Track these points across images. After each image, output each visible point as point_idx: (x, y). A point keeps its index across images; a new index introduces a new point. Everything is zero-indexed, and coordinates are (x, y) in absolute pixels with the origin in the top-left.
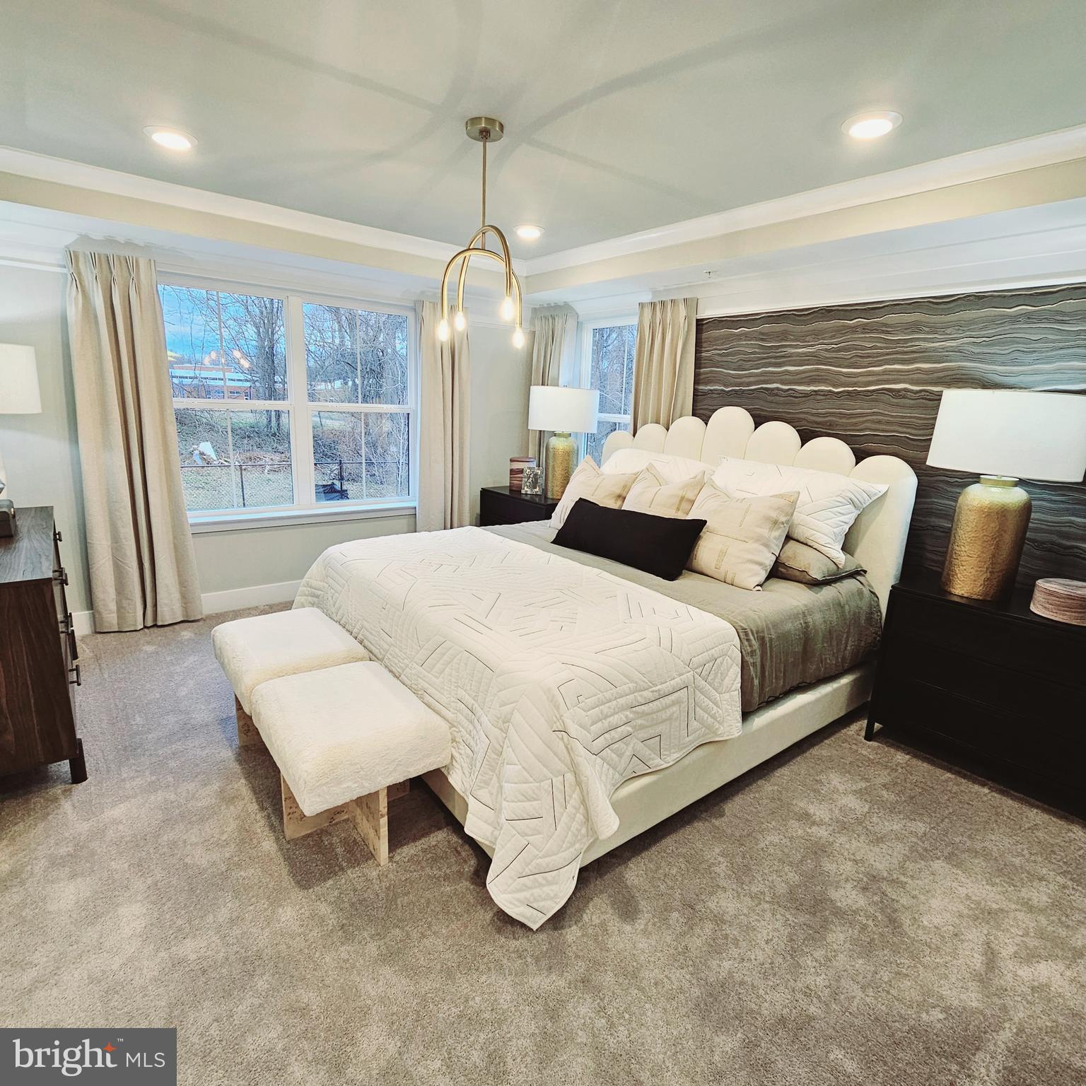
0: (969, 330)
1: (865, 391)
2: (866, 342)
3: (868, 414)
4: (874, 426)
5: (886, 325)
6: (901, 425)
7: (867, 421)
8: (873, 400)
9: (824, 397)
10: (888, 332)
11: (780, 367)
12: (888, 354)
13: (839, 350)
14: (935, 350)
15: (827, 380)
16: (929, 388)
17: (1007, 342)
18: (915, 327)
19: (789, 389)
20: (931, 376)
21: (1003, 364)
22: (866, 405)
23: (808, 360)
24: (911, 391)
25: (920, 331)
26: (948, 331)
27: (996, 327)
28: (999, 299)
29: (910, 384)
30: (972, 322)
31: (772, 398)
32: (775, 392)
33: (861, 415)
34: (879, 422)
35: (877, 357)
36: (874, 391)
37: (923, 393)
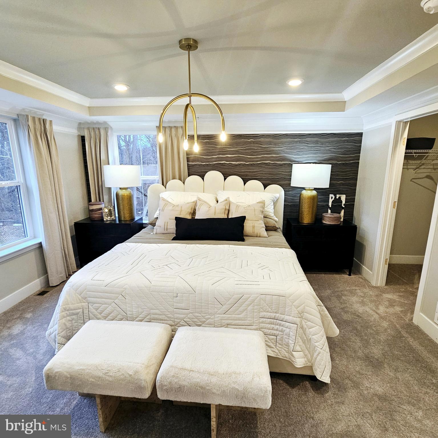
0: (285, 145)
1: (257, 164)
2: (255, 147)
3: (258, 171)
4: (261, 175)
5: (260, 142)
6: (269, 174)
7: (258, 173)
8: (259, 167)
9: (243, 166)
10: (261, 144)
11: (225, 155)
12: (262, 151)
13: (246, 150)
14: (277, 150)
15: (243, 160)
16: (276, 162)
17: (295, 149)
18: (270, 143)
19: (229, 163)
20: (276, 159)
21: (295, 155)
22: (257, 168)
23: (235, 153)
24: (271, 163)
25: (271, 145)
26: (280, 145)
27: (292, 144)
28: (291, 136)
29: (270, 161)
30: (285, 142)
31: (223, 167)
32: (224, 164)
33: (256, 171)
34: (262, 174)
35: (259, 152)
36: (260, 163)
37: (274, 164)
